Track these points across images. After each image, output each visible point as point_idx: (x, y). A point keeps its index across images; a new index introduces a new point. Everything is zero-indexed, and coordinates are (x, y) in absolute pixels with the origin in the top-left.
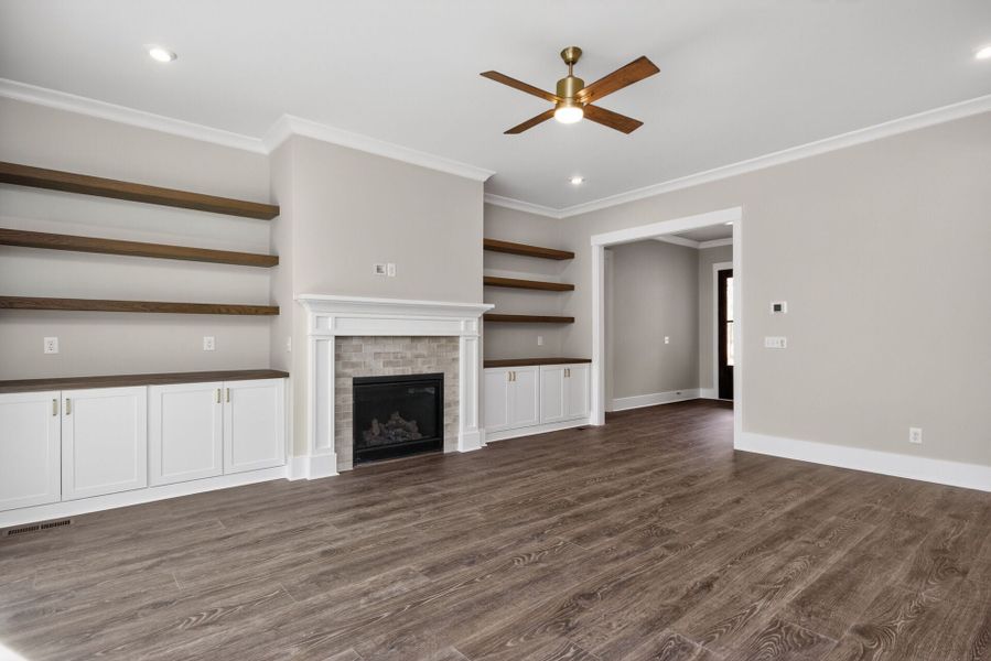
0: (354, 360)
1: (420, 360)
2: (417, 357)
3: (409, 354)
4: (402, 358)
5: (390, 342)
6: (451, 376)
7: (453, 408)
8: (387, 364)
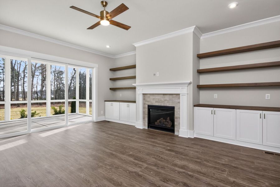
0: (148, 100)
1: (166, 101)
2: (165, 100)
3: (163, 99)
4: (160, 100)
5: (157, 95)
6: (177, 108)
7: (178, 119)
8: (156, 102)
